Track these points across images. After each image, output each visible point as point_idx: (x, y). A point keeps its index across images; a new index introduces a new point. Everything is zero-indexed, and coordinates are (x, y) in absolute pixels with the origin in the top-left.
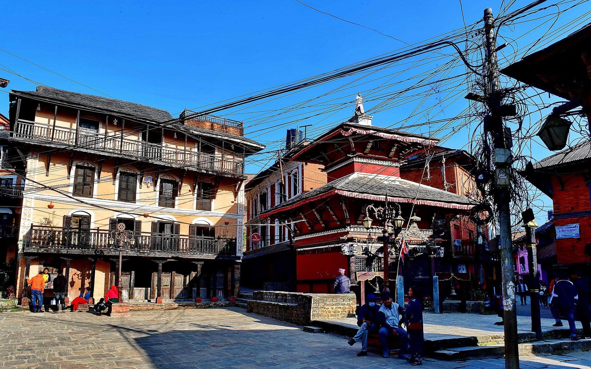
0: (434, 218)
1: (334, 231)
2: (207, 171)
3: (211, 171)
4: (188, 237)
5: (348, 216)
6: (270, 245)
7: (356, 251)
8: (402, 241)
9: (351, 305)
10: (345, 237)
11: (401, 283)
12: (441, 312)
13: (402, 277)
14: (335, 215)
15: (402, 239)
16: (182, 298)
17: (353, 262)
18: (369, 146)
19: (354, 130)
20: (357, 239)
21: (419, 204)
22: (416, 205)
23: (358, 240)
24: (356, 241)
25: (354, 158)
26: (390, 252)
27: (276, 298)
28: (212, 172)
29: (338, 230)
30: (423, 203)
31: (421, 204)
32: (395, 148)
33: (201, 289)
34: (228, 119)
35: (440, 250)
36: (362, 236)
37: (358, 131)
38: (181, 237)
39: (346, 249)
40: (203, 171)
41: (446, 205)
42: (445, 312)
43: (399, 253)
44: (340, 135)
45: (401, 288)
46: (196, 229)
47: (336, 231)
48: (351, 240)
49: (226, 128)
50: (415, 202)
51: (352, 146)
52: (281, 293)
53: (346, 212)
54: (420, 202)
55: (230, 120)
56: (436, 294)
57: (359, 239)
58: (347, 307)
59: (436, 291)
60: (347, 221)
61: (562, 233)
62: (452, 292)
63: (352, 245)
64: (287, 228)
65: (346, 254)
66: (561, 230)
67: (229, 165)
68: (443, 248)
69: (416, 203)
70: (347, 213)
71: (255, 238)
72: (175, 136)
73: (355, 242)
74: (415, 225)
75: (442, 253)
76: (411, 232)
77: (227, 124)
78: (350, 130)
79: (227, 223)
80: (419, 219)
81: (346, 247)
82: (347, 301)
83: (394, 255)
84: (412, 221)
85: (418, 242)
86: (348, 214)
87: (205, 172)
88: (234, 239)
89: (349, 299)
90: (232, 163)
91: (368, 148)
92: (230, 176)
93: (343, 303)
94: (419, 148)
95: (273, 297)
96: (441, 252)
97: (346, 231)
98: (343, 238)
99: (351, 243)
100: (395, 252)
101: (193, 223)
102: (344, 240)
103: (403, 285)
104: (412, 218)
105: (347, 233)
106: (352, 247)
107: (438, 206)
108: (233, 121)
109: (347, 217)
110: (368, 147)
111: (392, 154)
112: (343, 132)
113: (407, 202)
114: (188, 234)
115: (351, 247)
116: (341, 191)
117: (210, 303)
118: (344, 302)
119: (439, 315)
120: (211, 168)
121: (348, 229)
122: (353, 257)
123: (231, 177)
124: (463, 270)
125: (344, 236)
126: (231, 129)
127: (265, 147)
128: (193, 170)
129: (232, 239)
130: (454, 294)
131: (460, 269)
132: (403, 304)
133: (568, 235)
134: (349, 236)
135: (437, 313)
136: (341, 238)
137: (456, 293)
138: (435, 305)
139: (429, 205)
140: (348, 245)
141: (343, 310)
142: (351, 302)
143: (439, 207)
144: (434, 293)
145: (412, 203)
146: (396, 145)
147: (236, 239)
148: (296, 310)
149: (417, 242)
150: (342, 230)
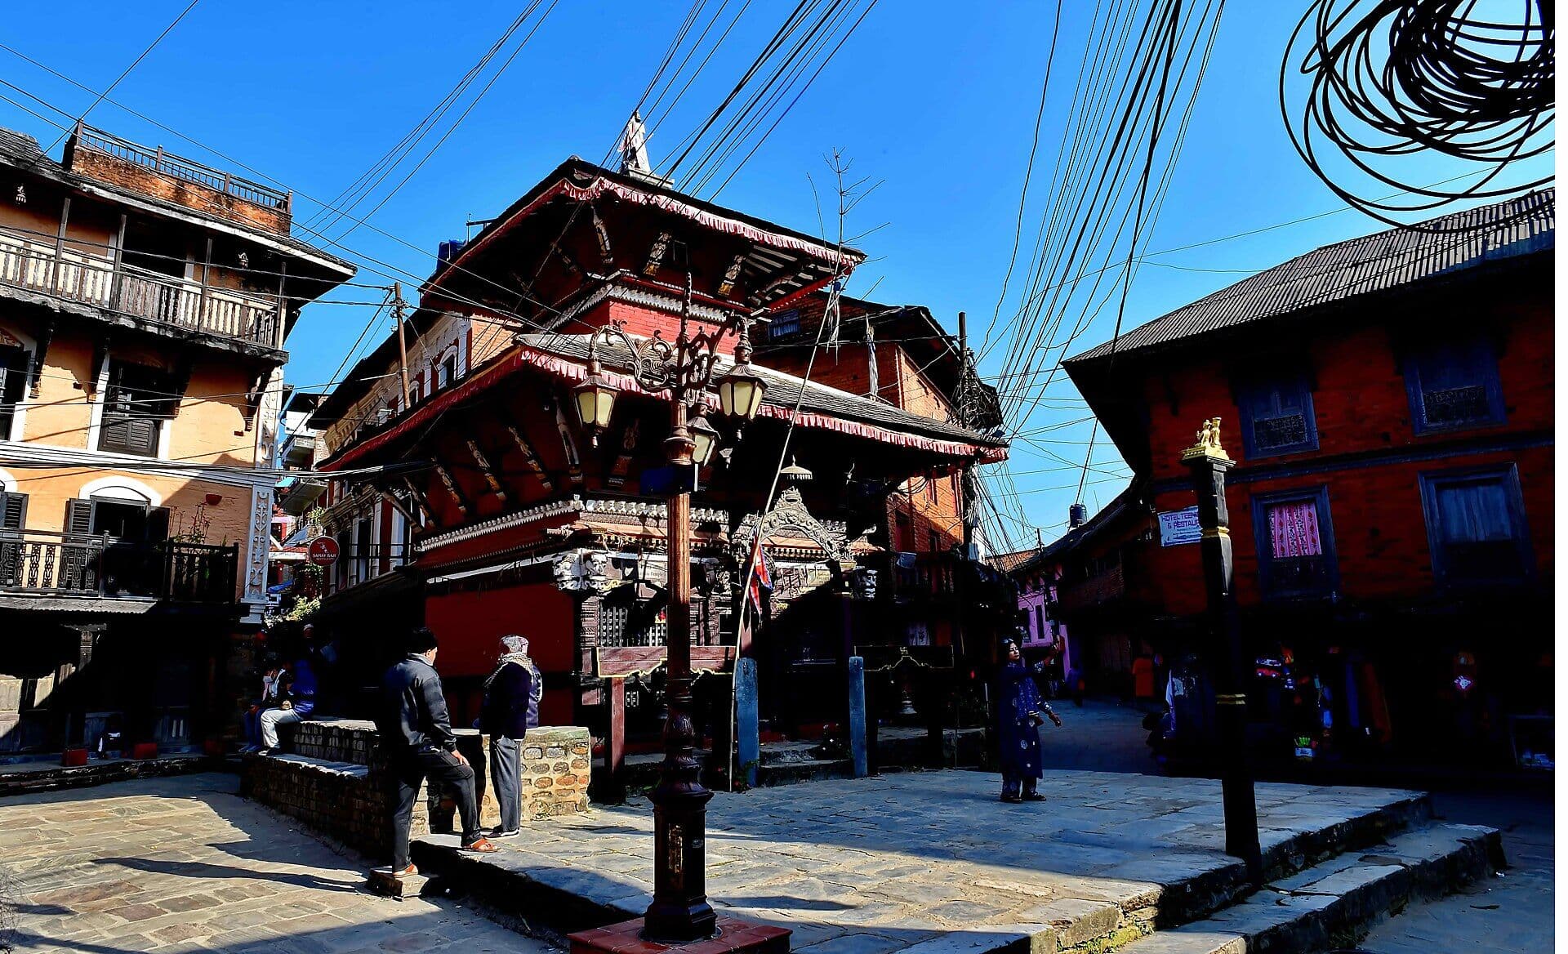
0: (849, 476)
1: (534, 513)
2: (140, 322)
3: (155, 326)
4: (59, 540)
5: (576, 457)
6: (379, 574)
7: (603, 578)
8: (753, 546)
9: (572, 770)
10: (565, 530)
11: (747, 684)
12: (872, 772)
13: (751, 661)
14: (534, 457)
15: (751, 537)
16: (19, 753)
17: (590, 615)
18: (658, 252)
19: (607, 184)
20: (605, 537)
21: (806, 425)
22: (799, 428)
23: (609, 540)
24: (604, 543)
25: (610, 286)
26: (715, 581)
27: (325, 743)
28: (159, 327)
29: (546, 510)
30: (820, 424)
31: (813, 424)
32: (737, 267)
33: (88, 716)
34: (239, 179)
35: (864, 579)
36: (623, 528)
37: (621, 191)
38: (27, 537)
39: (566, 569)
40: (123, 321)
41: (888, 434)
42: (883, 771)
43: (744, 583)
44: (562, 199)
45: (749, 700)
46: (93, 515)
47: (540, 511)
48: (585, 538)
49: (230, 205)
50: (796, 418)
51: (602, 248)
52: (336, 727)
53: (568, 443)
54: (811, 419)
55: (245, 181)
56: (858, 715)
57: (613, 538)
58: (556, 776)
59: (858, 703)
60: (574, 475)
61: (1175, 530)
62: (904, 706)
63: (588, 557)
64: (397, 509)
65: (569, 586)
66: (1172, 522)
67: (226, 312)
68: (874, 572)
69: (798, 422)
70: (574, 449)
71: (322, 552)
72: (21, 197)
73: (601, 547)
74: (795, 494)
75: (872, 586)
76: (783, 515)
77: (234, 191)
78: (596, 183)
79: (213, 500)
80: (804, 473)
81: (568, 565)
82: (556, 756)
83: (727, 593)
84: (786, 482)
85: (801, 553)
86: (575, 453)
87: (132, 325)
88: (229, 550)
89: (566, 749)
90: (238, 308)
91: (653, 259)
92: (225, 347)
93: (538, 762)
94: (805, 282)
95: (316, 740)
96: (868, 584)
97: (570, 510)
98: (556, 531)
99: (585, 551)
100: (729, 581)
101: (85, 495)
102: (559, 537)
103: (755, 690)
104: (785, 471)
105: (574, 516)
106: (588, 562)
107: (864, 434)
108: (254, 185)
109: (573, 460)
110: (653, 255)
111: (726, 287)
112: (571, 187)
113: (770, 415)
114: (60, 528)
115: (585, 561)
116: (543, 358)
117: (127, 764)
118: (545, 760)
119: (867, 782)
120: (159, 318)
121: (576, 502)
122: (591, 599)
123: (230, 351)
124: (922, 638)
125: (563, 527)
126: (249, 210)
127: (355, 270)
128: (85, 314)
129: (224, 549)
130: (910, 711)
131: (913, 636)
132: (753, 753)
133: (1191, 536)
134: (579, 525)
135: (862, 776)
136: (549, 531)
137: (914, 707)
138: (854, 747)
139: (838, 429)
140: (577, 556)
141: (538, 790)
142: (572, 757)
143: (866, 438)
144: (851, 712)
145: (787, 421)
146: (740, 259)
147: (235, 549)
148: (364, 797)
149: (798, 551)
150: (558, 507)
